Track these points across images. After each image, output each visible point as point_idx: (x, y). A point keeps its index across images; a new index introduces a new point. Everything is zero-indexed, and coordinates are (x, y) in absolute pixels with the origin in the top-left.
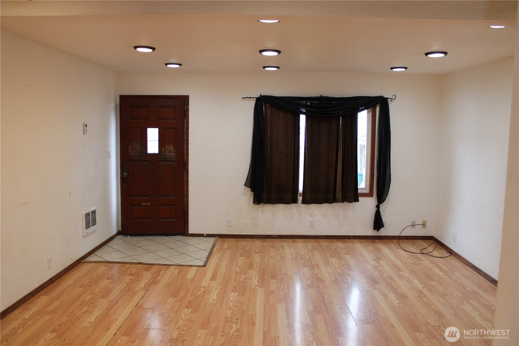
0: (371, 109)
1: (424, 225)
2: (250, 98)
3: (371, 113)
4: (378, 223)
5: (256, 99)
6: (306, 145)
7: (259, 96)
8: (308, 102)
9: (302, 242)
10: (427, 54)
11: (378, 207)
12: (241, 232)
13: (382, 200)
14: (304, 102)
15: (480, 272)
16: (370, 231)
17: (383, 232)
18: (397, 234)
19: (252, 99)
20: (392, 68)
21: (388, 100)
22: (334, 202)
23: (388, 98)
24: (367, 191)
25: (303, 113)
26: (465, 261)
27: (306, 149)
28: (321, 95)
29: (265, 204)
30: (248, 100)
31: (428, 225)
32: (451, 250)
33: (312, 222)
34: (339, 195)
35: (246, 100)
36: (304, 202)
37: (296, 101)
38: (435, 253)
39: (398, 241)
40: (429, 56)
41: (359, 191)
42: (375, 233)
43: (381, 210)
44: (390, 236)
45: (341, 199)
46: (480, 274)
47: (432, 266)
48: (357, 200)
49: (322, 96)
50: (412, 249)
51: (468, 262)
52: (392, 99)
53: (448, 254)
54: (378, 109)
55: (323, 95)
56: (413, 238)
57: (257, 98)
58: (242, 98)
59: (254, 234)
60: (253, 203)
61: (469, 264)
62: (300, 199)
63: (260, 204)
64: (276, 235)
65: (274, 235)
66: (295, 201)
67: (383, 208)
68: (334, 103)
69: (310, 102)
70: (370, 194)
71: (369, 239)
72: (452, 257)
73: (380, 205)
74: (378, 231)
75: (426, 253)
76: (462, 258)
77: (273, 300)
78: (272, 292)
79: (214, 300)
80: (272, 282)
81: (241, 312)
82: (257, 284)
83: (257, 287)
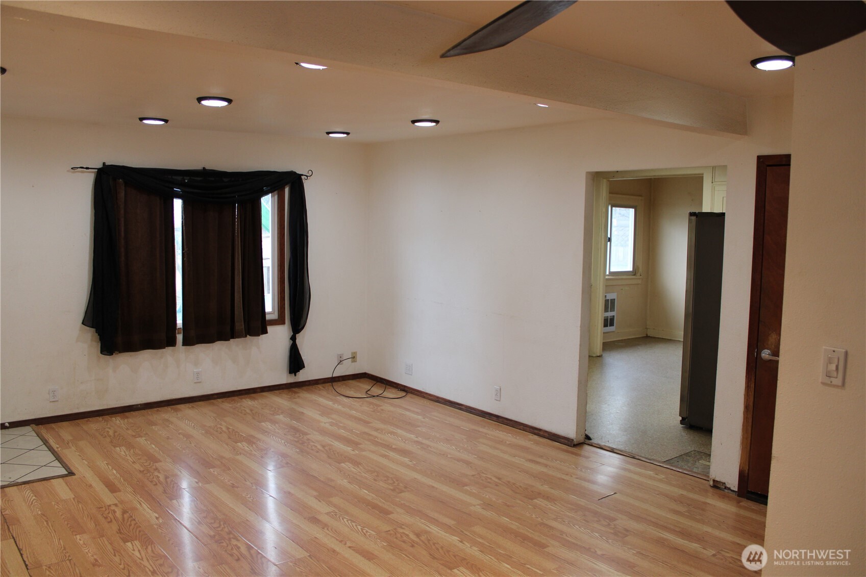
0: (276, 192)
1: (354, 358)
2: (87, 168)
3: (276, 197)
4: (295, 362)
5: (97, 170)
6: (185, 249)
7: (100, 166)
8: (185, 178)
9: (189, 408)
10: (414, 122)
11: (293, 338)
12: (78, 408)
13: (300, 328)
14: (179, 178)
15: (460, 407)
16: (283, 378)
17: (302, 376)
18: (328, 375)
19: (90, 170)
20: (328, 133)
21: (303, 177)
22: (233, 337)
23: (302, 175)
24: (275, 316)
25: (178, 197)
26: (432, 398)
27: (186, 256)
28: (204, 168)
29: (120, 353)
30: (82, 172)
31: (358, 358)
32: (405, 386)
33: (198, 373)
34: (240, 325)
35: (79, 172)
36: (187, 342)
37: (170, 177)
38: (386, 394)
39: (331, 384)
40: (417, 124)
41: (268, 317)
42: (291, 379)
43: (298, 342)
44: (312, 380)
45: (244, 332)
46: (461, 409)
47: (391, 409)
48: (265, 332)
49: (207, 168)
50: (351, 393)
51: (438, 397)
52: (307, 176)
53: (403, 394)
54: (287, 190)
55: (210, 166)
56: (341, 379)
57: (99, 169)
58: (72, 168)
59: (101, 408)
60: (101, 353)
61: (440, 400)
62: (180, 337)
63: (113, 354)
64: (140, 404)
65: (138, 405)
66: (172, 343)
67: (299, 337)
68: (226, 180)
69: (188, 178)
70: (280, 321)
71: (283, 389)
72: (410, 395)
73: (297, 335)
74: (295, 375)
75: (377, 396)
76: (427, 394)
77: (249, 496)
78: (233, 486)
79: (157, 518)
80: (216, 473)
81: (222, 523)
82: (196, 480)
83: (200, 484)
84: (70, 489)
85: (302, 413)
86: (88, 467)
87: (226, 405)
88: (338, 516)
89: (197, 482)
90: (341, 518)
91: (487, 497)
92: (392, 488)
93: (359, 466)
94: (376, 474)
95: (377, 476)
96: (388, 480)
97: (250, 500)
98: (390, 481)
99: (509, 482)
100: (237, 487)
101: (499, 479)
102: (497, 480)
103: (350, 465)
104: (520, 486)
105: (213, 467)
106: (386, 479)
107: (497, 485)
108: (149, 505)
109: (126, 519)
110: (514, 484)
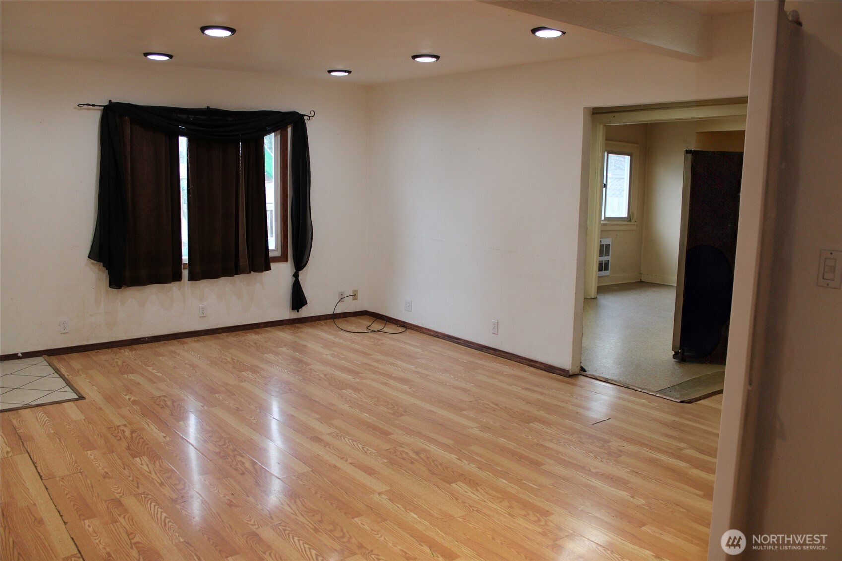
0: (279, 132)
1: (355, 295)
2: (94, 105)
3: (279, 137)
4: (298, 299)
5: (103, 107)
6: (191, 186)
7: (106, 103)
8: (189, 116)
9: (195, 341)
10: (414, 57)
11: (296, 276)
12: (88, 340)
13: (303, 265)
14: (184, 116)
15: (458, 341)
16: (286, 313)
17: (305, 312)
18: (330, 312)
19: (96, 107)
20: (330, 72)
21: (305, 117)
22: (237, 273)
23: (305, 115)
24: (278, 254)
25: (183, 135)
26: (431, 333)
27: (191, 192)
28: (208, 107)
29: (128, 286)
30: (89, 109)
31: (359, 295)
32: (404, 322)
33: (203, 308)
34: (244, 262)
35: (85, 109)
36: (192, 278)
37: (175, 115)
38: (385, 329)
39: (332, 320)
40: (418, 59)
41: (271, 255)
42: (294, 315)
43: (300, 278)
44: (314, 317)
45: (248, 268)
46: (459, 343)
47: (392, 343)
48: (268, 268)
49: (211, 107)
50: (353, 329)
51: (437, 333)
52: (309, 117)
53: (403, 329)
54: (289, 130)
55: (213, 106)
56: (342, 316)
57: (105, 107)
58: (78, 105)
59: (110, 341)
60: (110, 286)
61: (439, 335)
62: (185, 273)
63: (121, 288)
64: (148, 338)
65: (145, 338)
66: (177, 277)
67: (302, 275)
68: (229, 119)
69: (193, 116)
70: (283, 258)
71: (286, 324)
72: (409, 331)
73: (300, 272)
74: (298, 311)
75: (378, 331)
76: (426, 329)
77: (253, 418)
78: (238, 409)
79: (164, 437)
80: (221, 398)
81: (227, 442)
82: (202, 404)
83: (206, 408)
84: (81, 411)
85: (305, 346)
86: (98, 393)
87: (231, 339)
88: (339, 436)
89: (202, 406)
90: (342, 438)
91: (485, 420)
92: (392, 412)
93: (360, 392)
94: (376, 399)
95: (378, 401)
96: (388, 405)
97: (254, 421)
98: (390, 406)
99: (506, 408)
100: (242, 411)
101: (496, 405)
102: (494, 406)
103: (351, 391)
104: (517, 412)
105: (219, 393)
106: (386, 404)
107: (494, 410)
108: (157, 426)
109: (134, 438)
110: (511, 409)
